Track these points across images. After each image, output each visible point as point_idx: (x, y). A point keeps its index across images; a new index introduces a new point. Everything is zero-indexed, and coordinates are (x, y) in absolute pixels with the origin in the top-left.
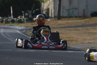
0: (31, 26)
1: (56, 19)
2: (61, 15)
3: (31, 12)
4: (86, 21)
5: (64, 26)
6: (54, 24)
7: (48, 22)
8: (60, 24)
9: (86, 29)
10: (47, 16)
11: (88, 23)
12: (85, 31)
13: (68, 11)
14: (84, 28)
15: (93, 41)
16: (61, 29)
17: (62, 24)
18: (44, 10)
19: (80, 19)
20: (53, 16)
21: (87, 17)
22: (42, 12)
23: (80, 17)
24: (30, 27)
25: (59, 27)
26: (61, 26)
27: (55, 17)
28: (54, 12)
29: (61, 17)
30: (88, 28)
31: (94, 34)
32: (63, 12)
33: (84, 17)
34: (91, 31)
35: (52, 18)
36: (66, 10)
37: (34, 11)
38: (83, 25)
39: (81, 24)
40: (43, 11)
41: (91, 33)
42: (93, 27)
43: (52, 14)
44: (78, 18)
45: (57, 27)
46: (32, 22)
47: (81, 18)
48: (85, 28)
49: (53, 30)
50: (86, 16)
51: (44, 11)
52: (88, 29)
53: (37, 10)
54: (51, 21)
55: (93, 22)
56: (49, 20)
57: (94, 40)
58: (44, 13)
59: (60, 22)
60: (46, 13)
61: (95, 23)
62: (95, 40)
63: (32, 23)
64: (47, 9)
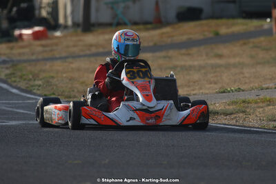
0: (7, 51)
1: (79, 30)
2: (93, 19)
3: (5, 12)
4: (163, 33)
5: (101, 50)
6: (74, 46)
7: (55, 41)
8: (91, 46)
9: (165, 57)
10: (52, 22)
11: (169, 40)
12: (161, 61)
13: (112, 8)
14: (158, 54)
15: (186, 89)
16: (92, 59)
17: (96, 46)
18: (43, 5)
19: (147, 29)
20: (70, 22)
21: (168, 24)
22: (37, 12)
23: (146, 23)
24: (5, 54)
25: (88, 52)
26: (94, 50)
27: (75, 25)
28: (73, 12)
29: (93, 25)
30: (171, 53)
31: (186, 69)
32: (97, 10)
33: (158, 22)
34: (177, 63)
35: (66, 27)
36: (106, 4)
37: (15, 9)
38: (155, 45)
39: (151, 44)
40: (40, 8)
41: (179, 69)
42: (183, 51)
43: (65, 17)
44: (141, 27)
45: (81, 53)
46: (10, 41)
47: (149, 26)
48: (163, 54)
49: (72, 63)
50: (163, 20)
51: (44, 7)
52: (170, 58)
53: (24, 5)
54: (65, 36)
55: (184, 38)
56: (58, 34)
57: (189, 86)
58: (44, 13)
59: (90, 38)
60: (48, 13)
61: (190, 39)
62: (192, 88)
63: (11, 45)
64: (53, 3)
